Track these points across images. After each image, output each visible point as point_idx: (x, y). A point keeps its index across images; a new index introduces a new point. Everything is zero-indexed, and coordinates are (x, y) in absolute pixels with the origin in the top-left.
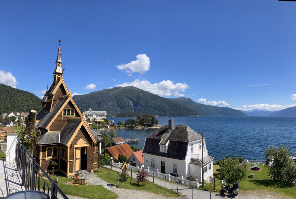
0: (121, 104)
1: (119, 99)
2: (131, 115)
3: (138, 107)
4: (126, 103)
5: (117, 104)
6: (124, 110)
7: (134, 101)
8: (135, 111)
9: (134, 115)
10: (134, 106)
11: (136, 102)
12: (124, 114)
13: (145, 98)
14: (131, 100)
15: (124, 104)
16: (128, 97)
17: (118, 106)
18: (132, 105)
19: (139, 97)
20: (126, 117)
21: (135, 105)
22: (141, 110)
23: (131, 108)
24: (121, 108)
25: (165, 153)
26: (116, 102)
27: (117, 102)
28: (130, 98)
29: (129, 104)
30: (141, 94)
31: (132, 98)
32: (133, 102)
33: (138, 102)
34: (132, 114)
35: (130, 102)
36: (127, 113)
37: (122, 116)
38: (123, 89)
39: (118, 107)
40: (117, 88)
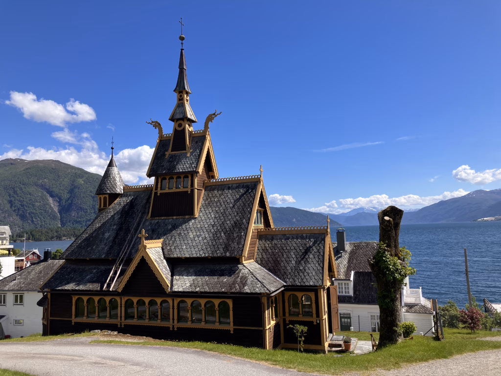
0: (22, 206)
1: (15, 192)
2: (56, 234)
3: (73, 214)
4: (37, 204)
5: (9, 205)
6: (32, 221)
7: (60, 199)
8: (63, 224)
9: (64, 236)
10: (60, 212)
11: (66, 201)
12: (34, 233)
13: (91, 192)
14: (52, 196)
15: (33, 205)
16: (43, 187)
17: (15, 211)
18: (56, 209)
19: (75, 187)
20: (41, 240)
21: (65, 209)
22: (79, 222)
23: (54, 218)
24: (23, 217)
25: (350, 297)
26: (5, 202)
27: (10, 202)
28: (51, 190)
29: (47, 206)
30: (81, 181)
31: (56, 190)
32: (59, 202)
33: (72, 201)
34: (57, 232)
35: (51, 200)
36: (44, 230)
37: (29, 239)
38: (28, 166)
39: (14, 214)
40: (12, 164)
